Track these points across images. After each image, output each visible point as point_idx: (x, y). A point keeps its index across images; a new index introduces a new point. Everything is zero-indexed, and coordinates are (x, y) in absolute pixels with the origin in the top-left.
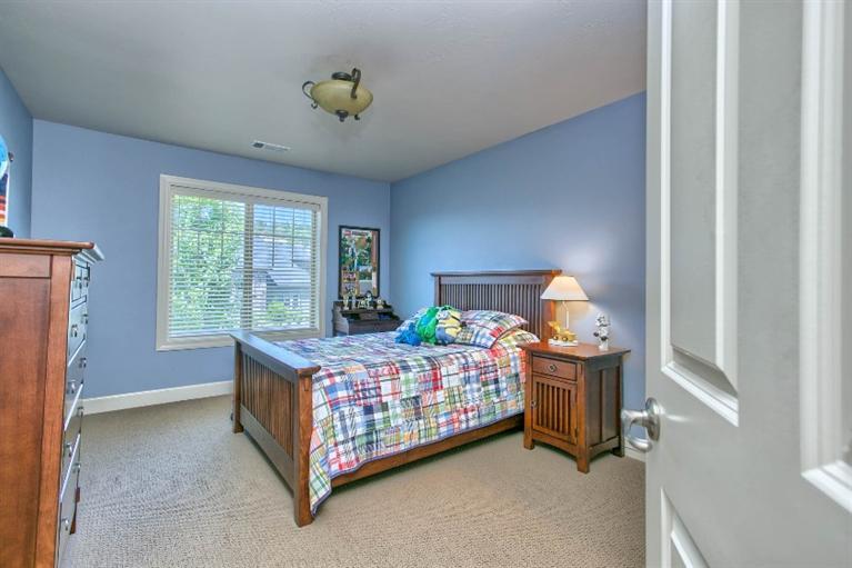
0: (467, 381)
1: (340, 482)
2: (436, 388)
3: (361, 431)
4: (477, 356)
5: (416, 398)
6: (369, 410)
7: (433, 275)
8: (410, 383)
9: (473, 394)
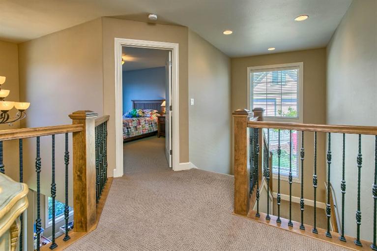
0: (146, 123)
1: (126, 140)
2: (140, 125)
3: (126, 132)
4: (147, 119)
5: (136, 127)
6: (127, 128)
7: (132, 101)
8: (135, 124)
9: (147, 127)
